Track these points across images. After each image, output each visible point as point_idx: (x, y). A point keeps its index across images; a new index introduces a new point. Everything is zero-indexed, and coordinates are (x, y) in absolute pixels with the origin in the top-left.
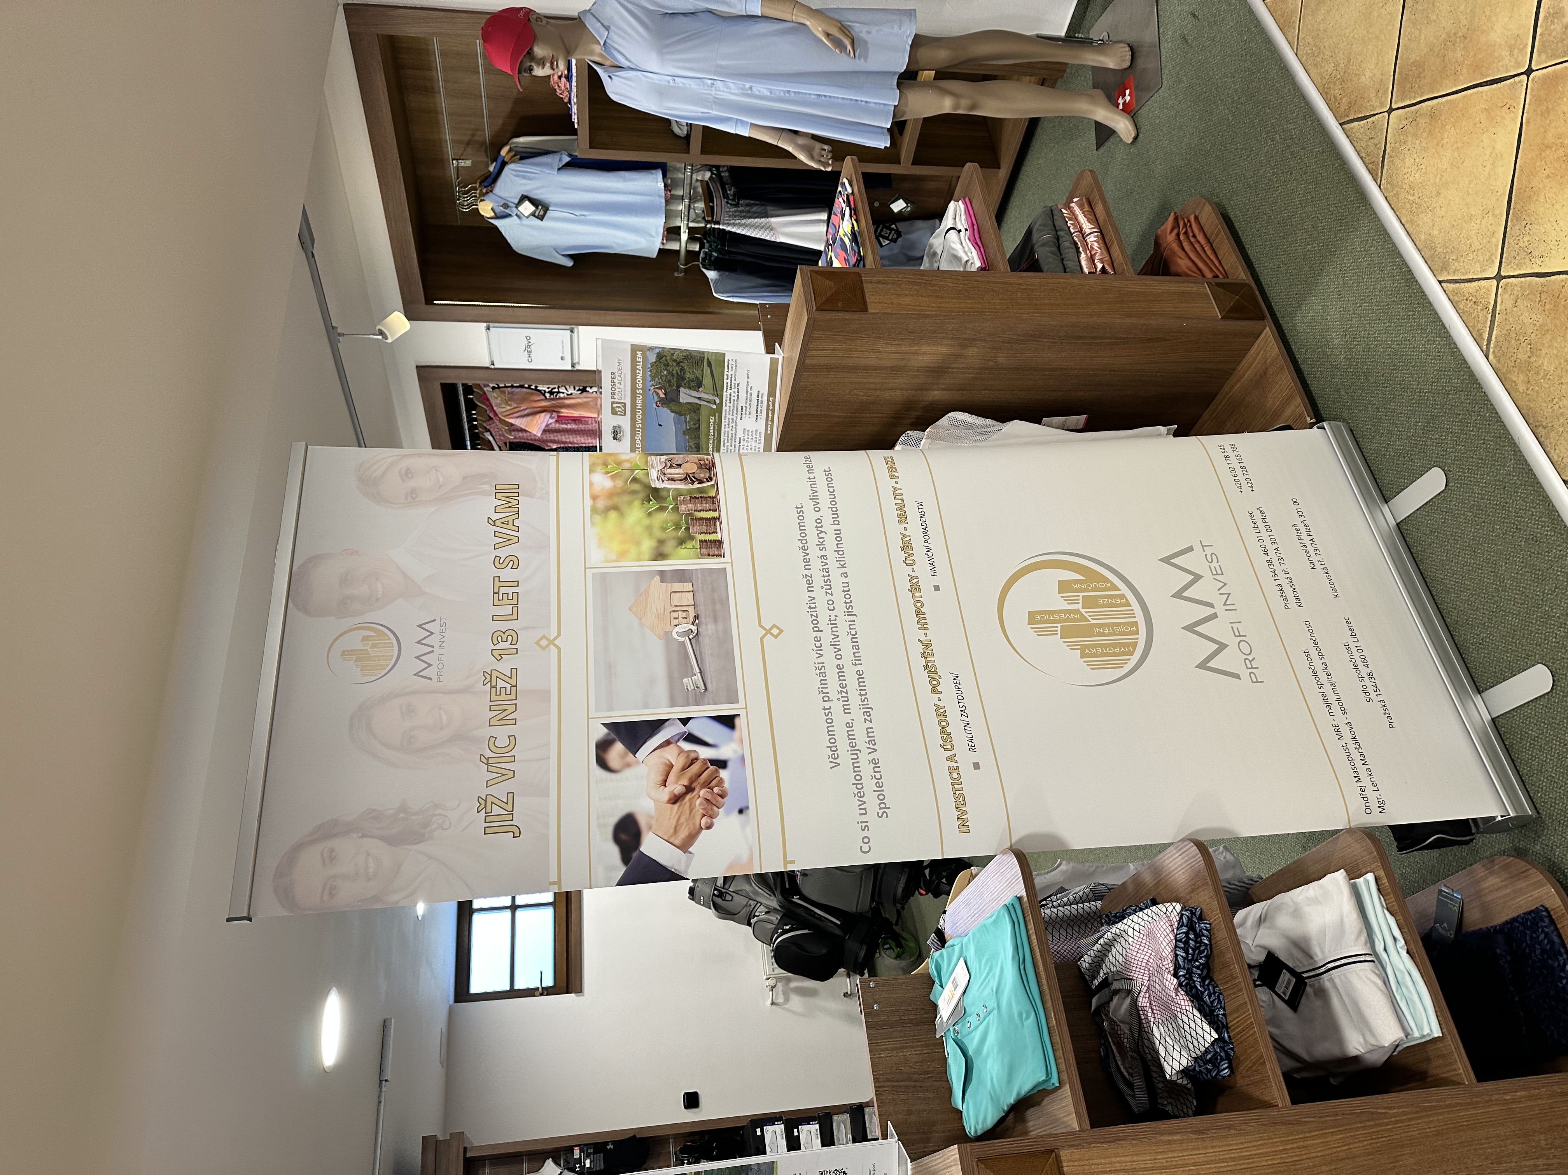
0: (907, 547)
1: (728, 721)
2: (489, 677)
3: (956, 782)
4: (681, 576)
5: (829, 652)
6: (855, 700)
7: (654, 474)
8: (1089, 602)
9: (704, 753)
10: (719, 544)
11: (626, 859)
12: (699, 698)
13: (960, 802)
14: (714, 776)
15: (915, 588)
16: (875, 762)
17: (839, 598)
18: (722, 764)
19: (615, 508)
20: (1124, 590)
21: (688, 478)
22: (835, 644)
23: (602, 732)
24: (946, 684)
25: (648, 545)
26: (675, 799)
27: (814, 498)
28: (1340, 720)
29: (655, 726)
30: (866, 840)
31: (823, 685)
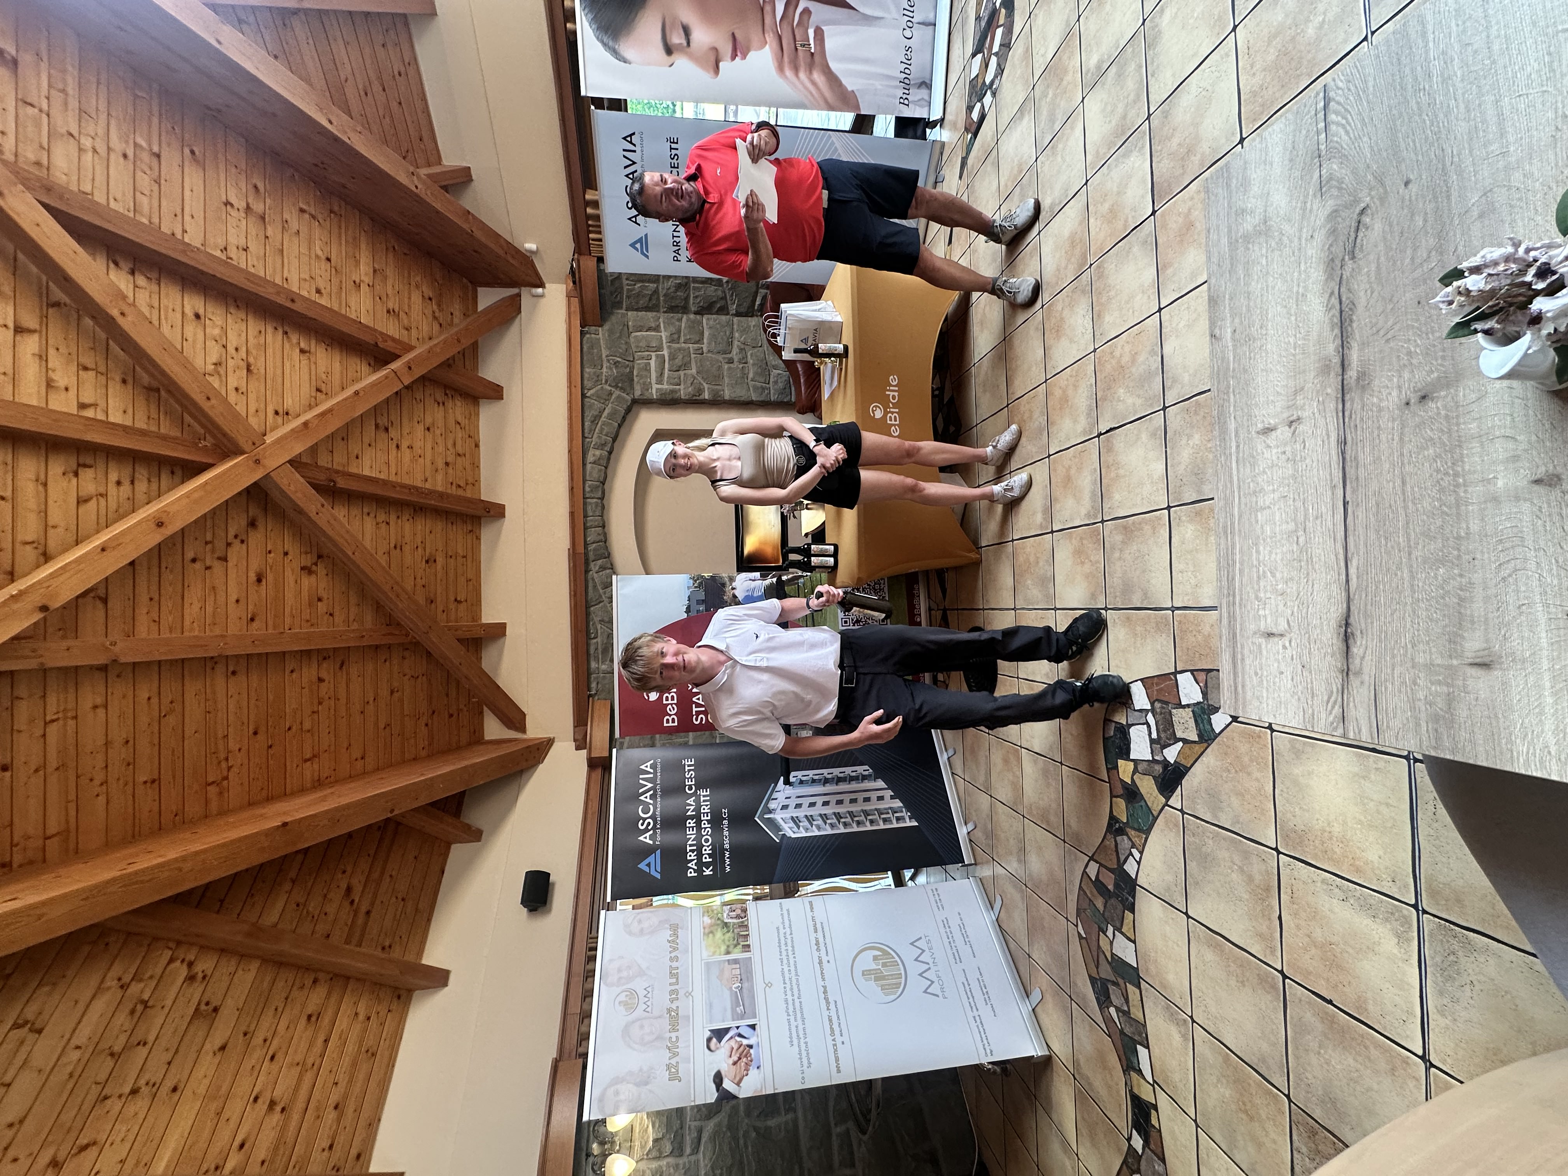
0: (817, 943)
1: (753, 1027)
2: (669, 1011)
3: (836, 1050)
4: (736, 961)
5: (789, 993)
6: (799, 1015)
7: (725, 915)
8: (884, 965)
9: (745, 1042)
10: (749, 946)
11: (718, 1090)
12: (742, 1017)
13: (837, 1059)
14: (748, 1052)
15: (820, 963)
16: (806, 1043)
17: (792, 968)
18: (751, 1047)
19: (712, 932)
20: (897, 958)
21: (738, 917)
22: (792, 989)
23: (708, 1034)
24: (832, 1006)
25: (723, 948)
26: (735, 1063)
27: (783, 923)
28: (976, 1013)
29: (727, 1030)
30: (803, 1078)
31: (787, 1008)
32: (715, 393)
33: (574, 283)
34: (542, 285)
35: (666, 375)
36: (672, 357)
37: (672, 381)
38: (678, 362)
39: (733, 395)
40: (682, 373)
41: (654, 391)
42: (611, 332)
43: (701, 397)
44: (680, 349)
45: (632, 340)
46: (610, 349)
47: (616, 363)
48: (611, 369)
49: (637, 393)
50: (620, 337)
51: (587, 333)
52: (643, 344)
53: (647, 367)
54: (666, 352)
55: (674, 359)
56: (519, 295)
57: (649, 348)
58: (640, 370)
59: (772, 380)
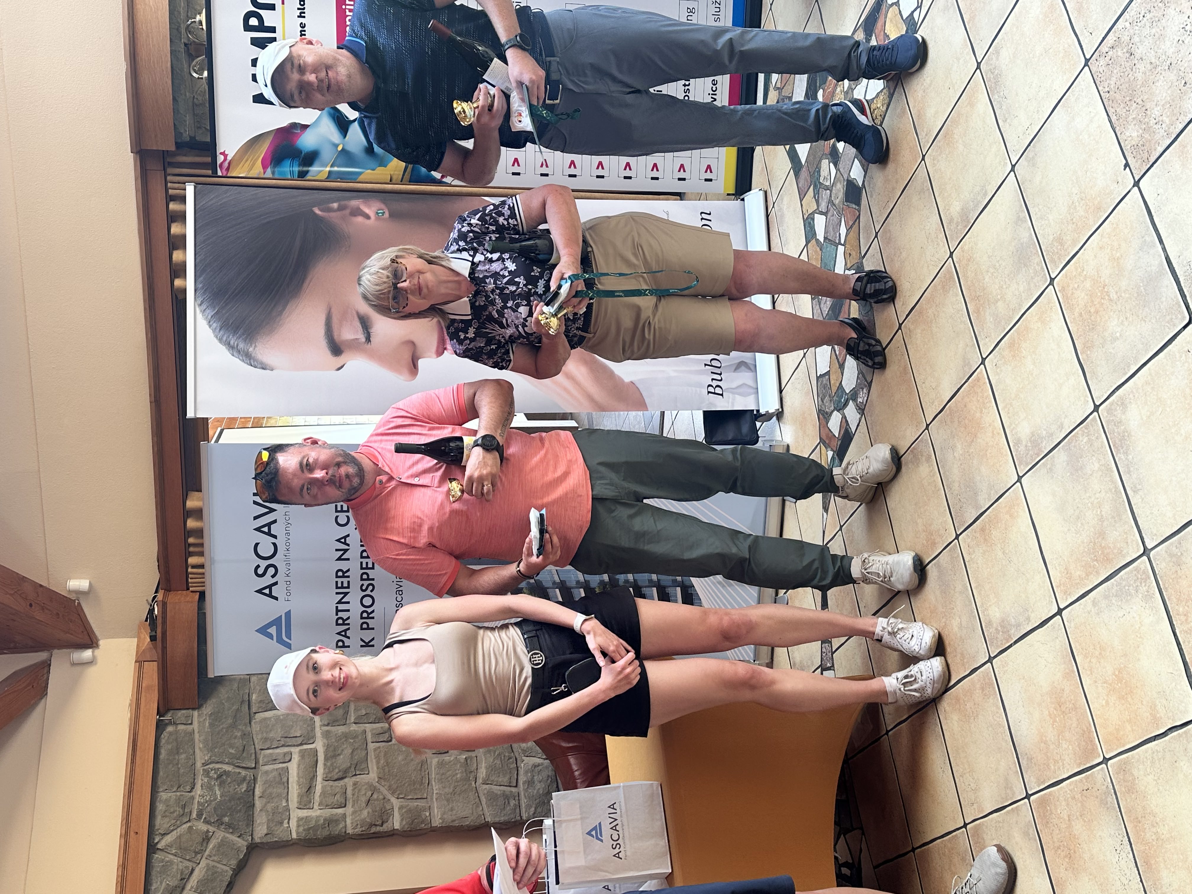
32: (413, 815)
33: (153, 638)
34: (91, 643)
35: (319, 789)
36: (332, 754)
37: (330, 800)
38: (343, 761)
39: (449, 817)
40: (349, 782)
41: (293, 824)
42: (216, 717)
43: (386, 827)
44: (346, 736)
45: (255, 727)
46: (211, 750)
47: (221, 776)
48: (210, 788)
49: (260, 831)
50: (233, 726)
51: (170, 723)
52: (277, 733)
53: (282, 780)
54: (319, 745)
55: (335, 756)
56: (46, 665)
57: (287, 740)
58: (268, 784)
59: (522, 779)
